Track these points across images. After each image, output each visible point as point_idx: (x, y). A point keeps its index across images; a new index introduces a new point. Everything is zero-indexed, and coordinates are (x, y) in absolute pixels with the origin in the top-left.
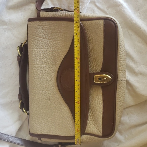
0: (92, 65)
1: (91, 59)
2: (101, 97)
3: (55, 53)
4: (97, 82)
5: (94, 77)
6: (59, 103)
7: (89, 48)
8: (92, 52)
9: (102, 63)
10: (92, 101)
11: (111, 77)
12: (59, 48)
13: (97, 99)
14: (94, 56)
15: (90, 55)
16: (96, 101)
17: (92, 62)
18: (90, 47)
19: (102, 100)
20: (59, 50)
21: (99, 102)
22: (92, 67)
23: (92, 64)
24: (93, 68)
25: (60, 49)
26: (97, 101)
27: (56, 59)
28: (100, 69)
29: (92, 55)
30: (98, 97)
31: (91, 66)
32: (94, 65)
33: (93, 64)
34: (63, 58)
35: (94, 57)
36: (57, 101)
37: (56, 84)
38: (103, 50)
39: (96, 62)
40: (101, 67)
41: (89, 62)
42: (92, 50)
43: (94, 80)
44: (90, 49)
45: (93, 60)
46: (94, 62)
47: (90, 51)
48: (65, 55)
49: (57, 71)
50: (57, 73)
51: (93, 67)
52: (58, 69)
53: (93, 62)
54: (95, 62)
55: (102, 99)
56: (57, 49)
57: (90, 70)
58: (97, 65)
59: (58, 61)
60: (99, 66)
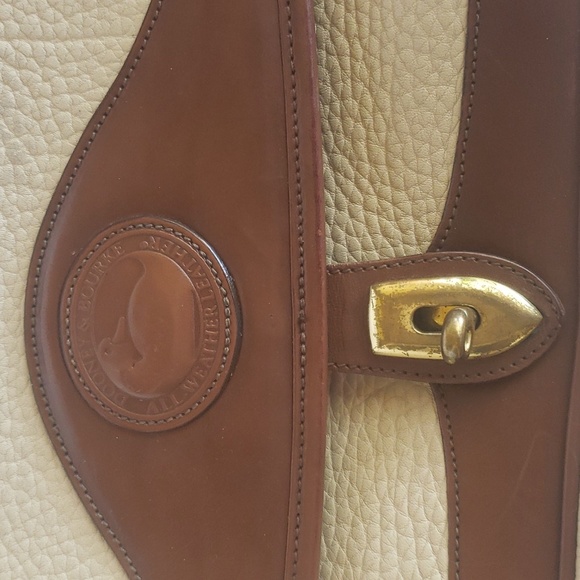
0: (352, 201)
1: (343, 140)
2: (434, 496)
3: (13, 72)
4: (397, 352)
5: (373, 302)
6: (45, 539)
7: (325, 33)
8: (360, 66)
9: (445, 173)
10: (346, 530)
11: (538, 308)
12: (50, 28)
13: (392, 511)
14: (378, 108)
15: (337, 104)
16: (384, 528)
17: (352, 172)
18: (334, 24)
19: (443, 525)
20: (51, 46)
21: (417, 535)
22: (352, 216)
23: (351, 186)
24: (362, 227)
25: (58, 37)
26: (393, 533)
27: (17, 130)
28: (428, 233)
29: (350, 102)
30: (403, 489)
31: (345, 201)
32: (374, 199)
33: (365, 182)
34: (82, 123)
35: (369, 120)
36: (32, 523)
37: (22, 363)
38: (460, 43)
39: (389, 165)
40: (436, 217)
41: (327, 169)
42: (360, 52)
43: (373, 329)
44: (342, 39)
45: (362, 145)
46: (373, 162)
47: (339, 55)
48: (103, 91)
49: (30, 243)
50: (26, 261)
51: (361, 214)
52: (35, 229)
53: (367, 166)
54: (383, 168)
55: (442, 512)
56: (28, 37)
57: (336, 239)
58: (402, 195)
59: (35, 154)
60: (413, 199)
